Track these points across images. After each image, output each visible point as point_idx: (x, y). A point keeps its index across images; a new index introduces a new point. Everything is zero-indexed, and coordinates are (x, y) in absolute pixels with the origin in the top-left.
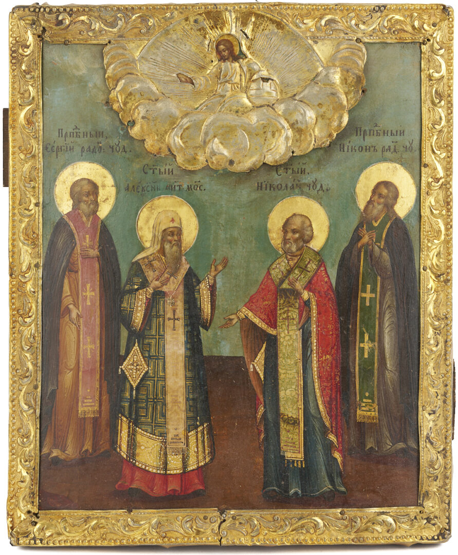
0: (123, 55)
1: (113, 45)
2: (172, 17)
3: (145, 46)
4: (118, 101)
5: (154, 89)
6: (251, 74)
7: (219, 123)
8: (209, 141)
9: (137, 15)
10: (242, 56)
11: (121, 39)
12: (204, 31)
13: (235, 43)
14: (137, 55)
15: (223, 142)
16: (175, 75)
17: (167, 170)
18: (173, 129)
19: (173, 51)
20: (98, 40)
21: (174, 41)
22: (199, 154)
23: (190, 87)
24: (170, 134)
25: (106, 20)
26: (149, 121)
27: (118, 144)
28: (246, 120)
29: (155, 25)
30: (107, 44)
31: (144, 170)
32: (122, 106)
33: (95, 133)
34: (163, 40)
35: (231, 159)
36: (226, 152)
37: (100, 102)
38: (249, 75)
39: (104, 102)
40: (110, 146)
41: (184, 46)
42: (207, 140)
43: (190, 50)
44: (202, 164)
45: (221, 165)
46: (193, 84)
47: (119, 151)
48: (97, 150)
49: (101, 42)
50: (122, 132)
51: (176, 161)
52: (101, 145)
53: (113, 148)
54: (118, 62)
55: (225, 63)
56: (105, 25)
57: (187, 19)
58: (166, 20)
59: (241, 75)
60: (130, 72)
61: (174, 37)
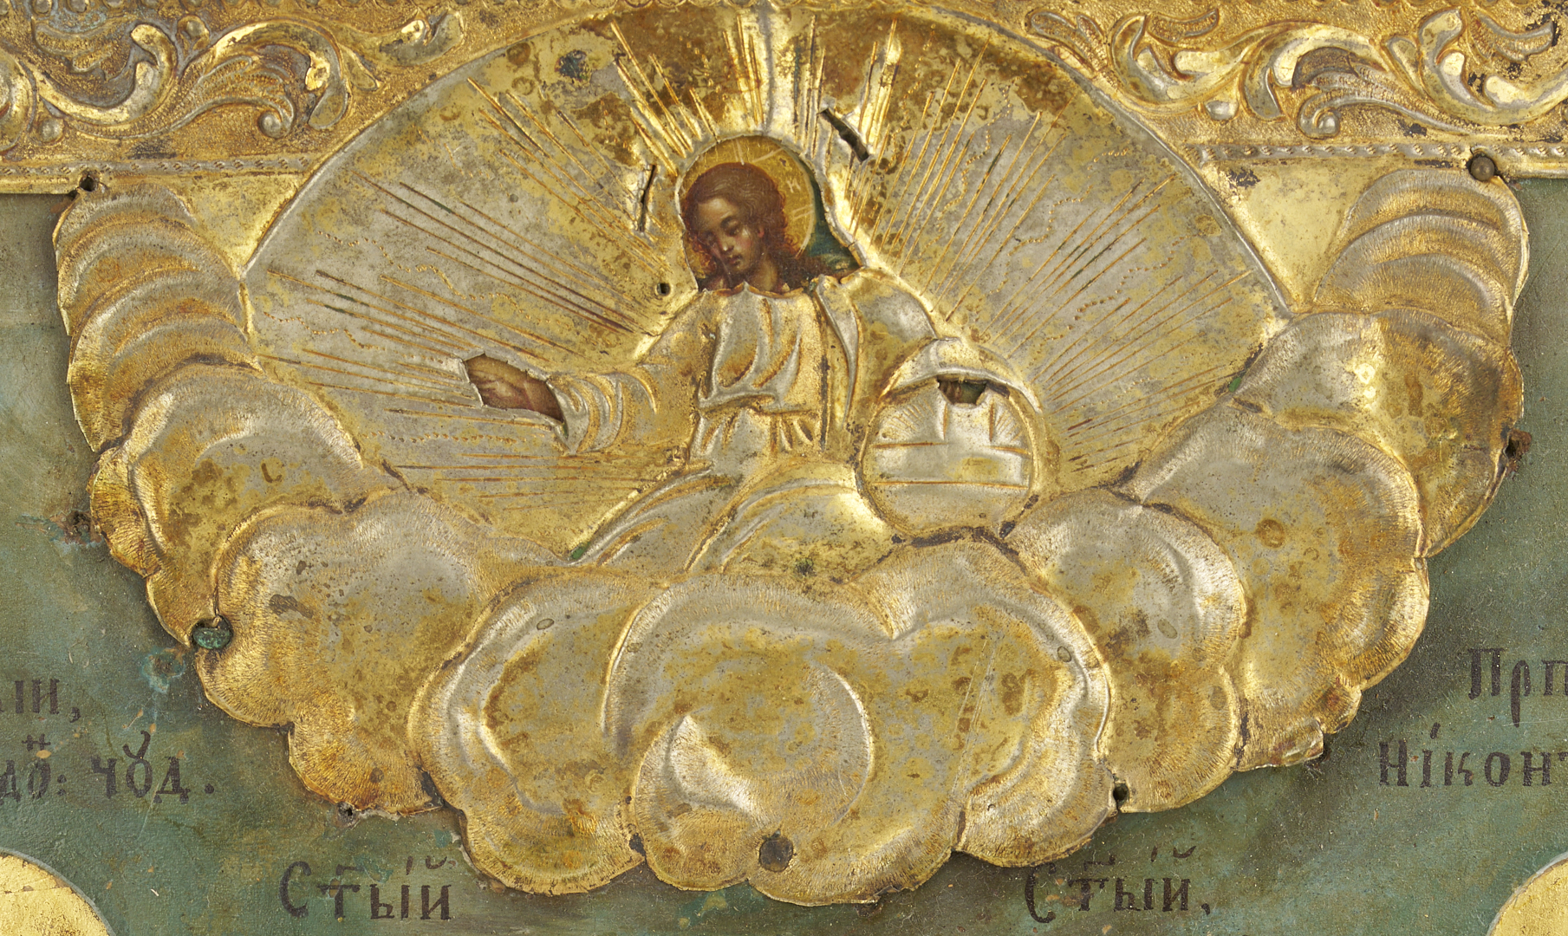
0: (165, 253)
1: (109, 203)
2: (437, 43)
3: (291, 201)
4: (140, 513)
5: (341, 442)
6: (881, 357)
7: (704, 635)
8: (651, 731)
9: (238, 34)
10: (830, 257)
11: (152, 163)
12: (617, 118)
13: (793, 184)
14: (242, 253)
15: (728, 736)
16: (454, 366)
17: (415, 893)
18: (450, 665)
19: (444, 232)
20: (24, 173)
21: (449, 178)
22: (595, 805)
23: (538, 428)
24: (429, 696)
25: (69, 63)
26: (308, 626)
27: (143, 751)
28: (857, 616)
29: (339, 89)
30: (73, 195)
31: (284, 889)
32: (159, 537)
33: (12, 686)
34: (387, 168)
35: (771, 830)
36: (741, 794)
37: (39, 514)
38: (873, 362)
39: (61, 516)
40: (96, 763)
41: (504, 203)
42: (638, 728)
43: (538, 227)
44: (612, 860)
45: (716, 867)
46: (557, 414)
47: (147, 788)
48: (23, 784)
49: (42, 184)
50: (159, 685)
51: (464, 841)
52: (43, 754)
53: (110, 772)
54: (137, 293)
55: (737, 300)
56: (60, 87)
57: (519, 54)
58: (402, 62)
59: (825, 366)
60: (202, 349)
61: (451, 153)
